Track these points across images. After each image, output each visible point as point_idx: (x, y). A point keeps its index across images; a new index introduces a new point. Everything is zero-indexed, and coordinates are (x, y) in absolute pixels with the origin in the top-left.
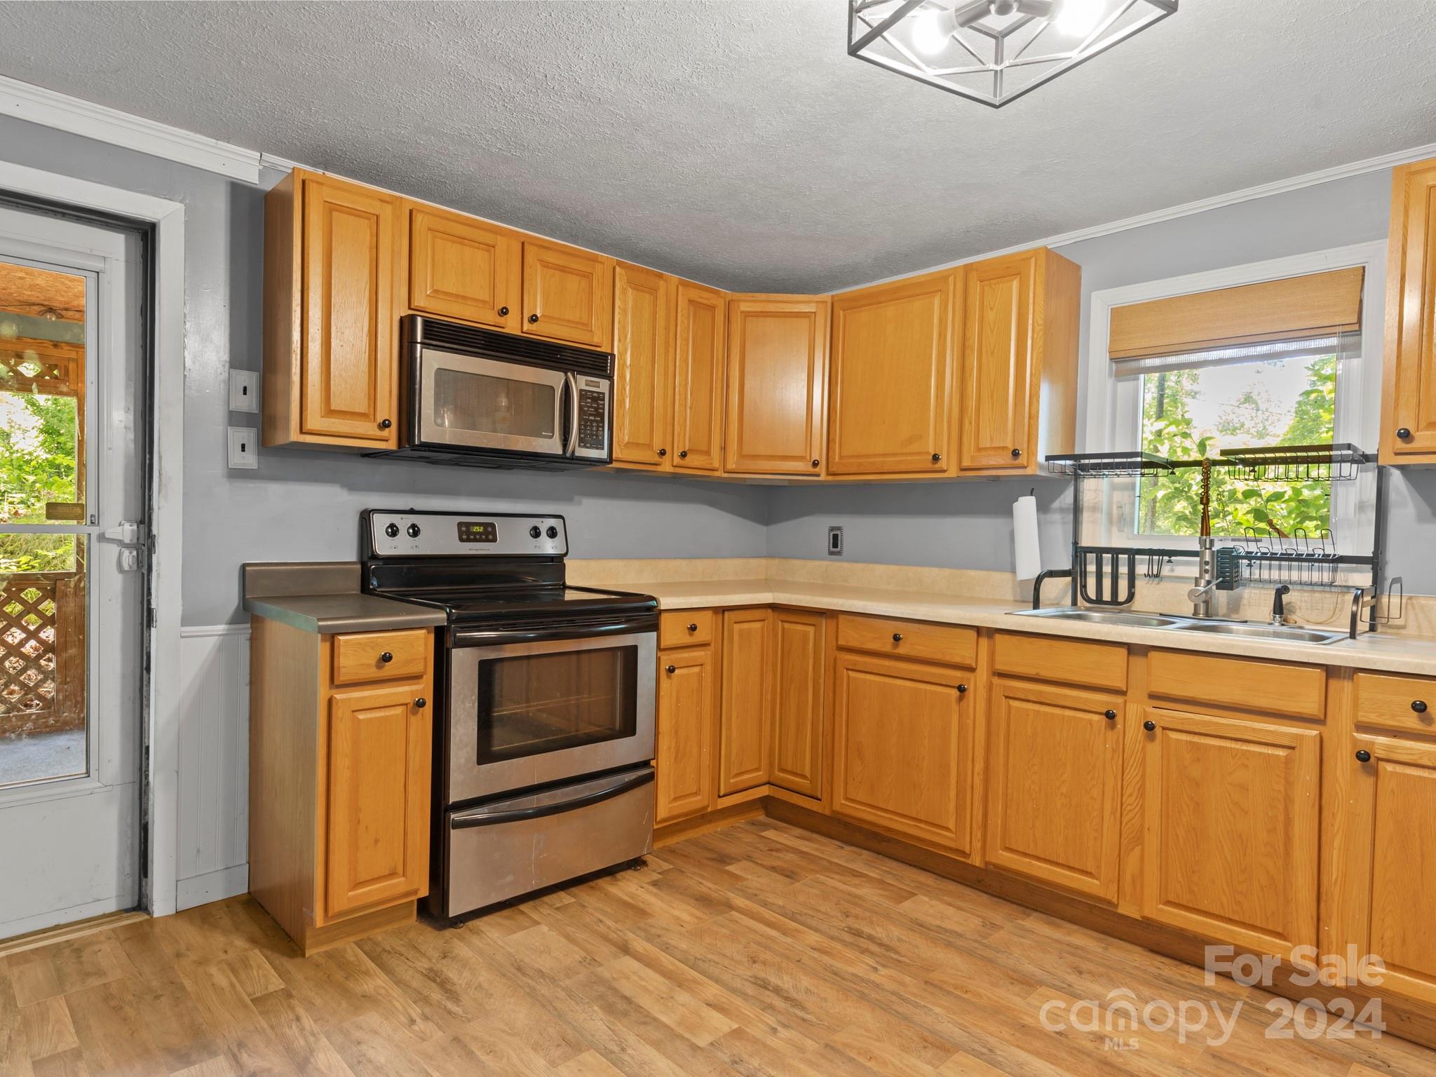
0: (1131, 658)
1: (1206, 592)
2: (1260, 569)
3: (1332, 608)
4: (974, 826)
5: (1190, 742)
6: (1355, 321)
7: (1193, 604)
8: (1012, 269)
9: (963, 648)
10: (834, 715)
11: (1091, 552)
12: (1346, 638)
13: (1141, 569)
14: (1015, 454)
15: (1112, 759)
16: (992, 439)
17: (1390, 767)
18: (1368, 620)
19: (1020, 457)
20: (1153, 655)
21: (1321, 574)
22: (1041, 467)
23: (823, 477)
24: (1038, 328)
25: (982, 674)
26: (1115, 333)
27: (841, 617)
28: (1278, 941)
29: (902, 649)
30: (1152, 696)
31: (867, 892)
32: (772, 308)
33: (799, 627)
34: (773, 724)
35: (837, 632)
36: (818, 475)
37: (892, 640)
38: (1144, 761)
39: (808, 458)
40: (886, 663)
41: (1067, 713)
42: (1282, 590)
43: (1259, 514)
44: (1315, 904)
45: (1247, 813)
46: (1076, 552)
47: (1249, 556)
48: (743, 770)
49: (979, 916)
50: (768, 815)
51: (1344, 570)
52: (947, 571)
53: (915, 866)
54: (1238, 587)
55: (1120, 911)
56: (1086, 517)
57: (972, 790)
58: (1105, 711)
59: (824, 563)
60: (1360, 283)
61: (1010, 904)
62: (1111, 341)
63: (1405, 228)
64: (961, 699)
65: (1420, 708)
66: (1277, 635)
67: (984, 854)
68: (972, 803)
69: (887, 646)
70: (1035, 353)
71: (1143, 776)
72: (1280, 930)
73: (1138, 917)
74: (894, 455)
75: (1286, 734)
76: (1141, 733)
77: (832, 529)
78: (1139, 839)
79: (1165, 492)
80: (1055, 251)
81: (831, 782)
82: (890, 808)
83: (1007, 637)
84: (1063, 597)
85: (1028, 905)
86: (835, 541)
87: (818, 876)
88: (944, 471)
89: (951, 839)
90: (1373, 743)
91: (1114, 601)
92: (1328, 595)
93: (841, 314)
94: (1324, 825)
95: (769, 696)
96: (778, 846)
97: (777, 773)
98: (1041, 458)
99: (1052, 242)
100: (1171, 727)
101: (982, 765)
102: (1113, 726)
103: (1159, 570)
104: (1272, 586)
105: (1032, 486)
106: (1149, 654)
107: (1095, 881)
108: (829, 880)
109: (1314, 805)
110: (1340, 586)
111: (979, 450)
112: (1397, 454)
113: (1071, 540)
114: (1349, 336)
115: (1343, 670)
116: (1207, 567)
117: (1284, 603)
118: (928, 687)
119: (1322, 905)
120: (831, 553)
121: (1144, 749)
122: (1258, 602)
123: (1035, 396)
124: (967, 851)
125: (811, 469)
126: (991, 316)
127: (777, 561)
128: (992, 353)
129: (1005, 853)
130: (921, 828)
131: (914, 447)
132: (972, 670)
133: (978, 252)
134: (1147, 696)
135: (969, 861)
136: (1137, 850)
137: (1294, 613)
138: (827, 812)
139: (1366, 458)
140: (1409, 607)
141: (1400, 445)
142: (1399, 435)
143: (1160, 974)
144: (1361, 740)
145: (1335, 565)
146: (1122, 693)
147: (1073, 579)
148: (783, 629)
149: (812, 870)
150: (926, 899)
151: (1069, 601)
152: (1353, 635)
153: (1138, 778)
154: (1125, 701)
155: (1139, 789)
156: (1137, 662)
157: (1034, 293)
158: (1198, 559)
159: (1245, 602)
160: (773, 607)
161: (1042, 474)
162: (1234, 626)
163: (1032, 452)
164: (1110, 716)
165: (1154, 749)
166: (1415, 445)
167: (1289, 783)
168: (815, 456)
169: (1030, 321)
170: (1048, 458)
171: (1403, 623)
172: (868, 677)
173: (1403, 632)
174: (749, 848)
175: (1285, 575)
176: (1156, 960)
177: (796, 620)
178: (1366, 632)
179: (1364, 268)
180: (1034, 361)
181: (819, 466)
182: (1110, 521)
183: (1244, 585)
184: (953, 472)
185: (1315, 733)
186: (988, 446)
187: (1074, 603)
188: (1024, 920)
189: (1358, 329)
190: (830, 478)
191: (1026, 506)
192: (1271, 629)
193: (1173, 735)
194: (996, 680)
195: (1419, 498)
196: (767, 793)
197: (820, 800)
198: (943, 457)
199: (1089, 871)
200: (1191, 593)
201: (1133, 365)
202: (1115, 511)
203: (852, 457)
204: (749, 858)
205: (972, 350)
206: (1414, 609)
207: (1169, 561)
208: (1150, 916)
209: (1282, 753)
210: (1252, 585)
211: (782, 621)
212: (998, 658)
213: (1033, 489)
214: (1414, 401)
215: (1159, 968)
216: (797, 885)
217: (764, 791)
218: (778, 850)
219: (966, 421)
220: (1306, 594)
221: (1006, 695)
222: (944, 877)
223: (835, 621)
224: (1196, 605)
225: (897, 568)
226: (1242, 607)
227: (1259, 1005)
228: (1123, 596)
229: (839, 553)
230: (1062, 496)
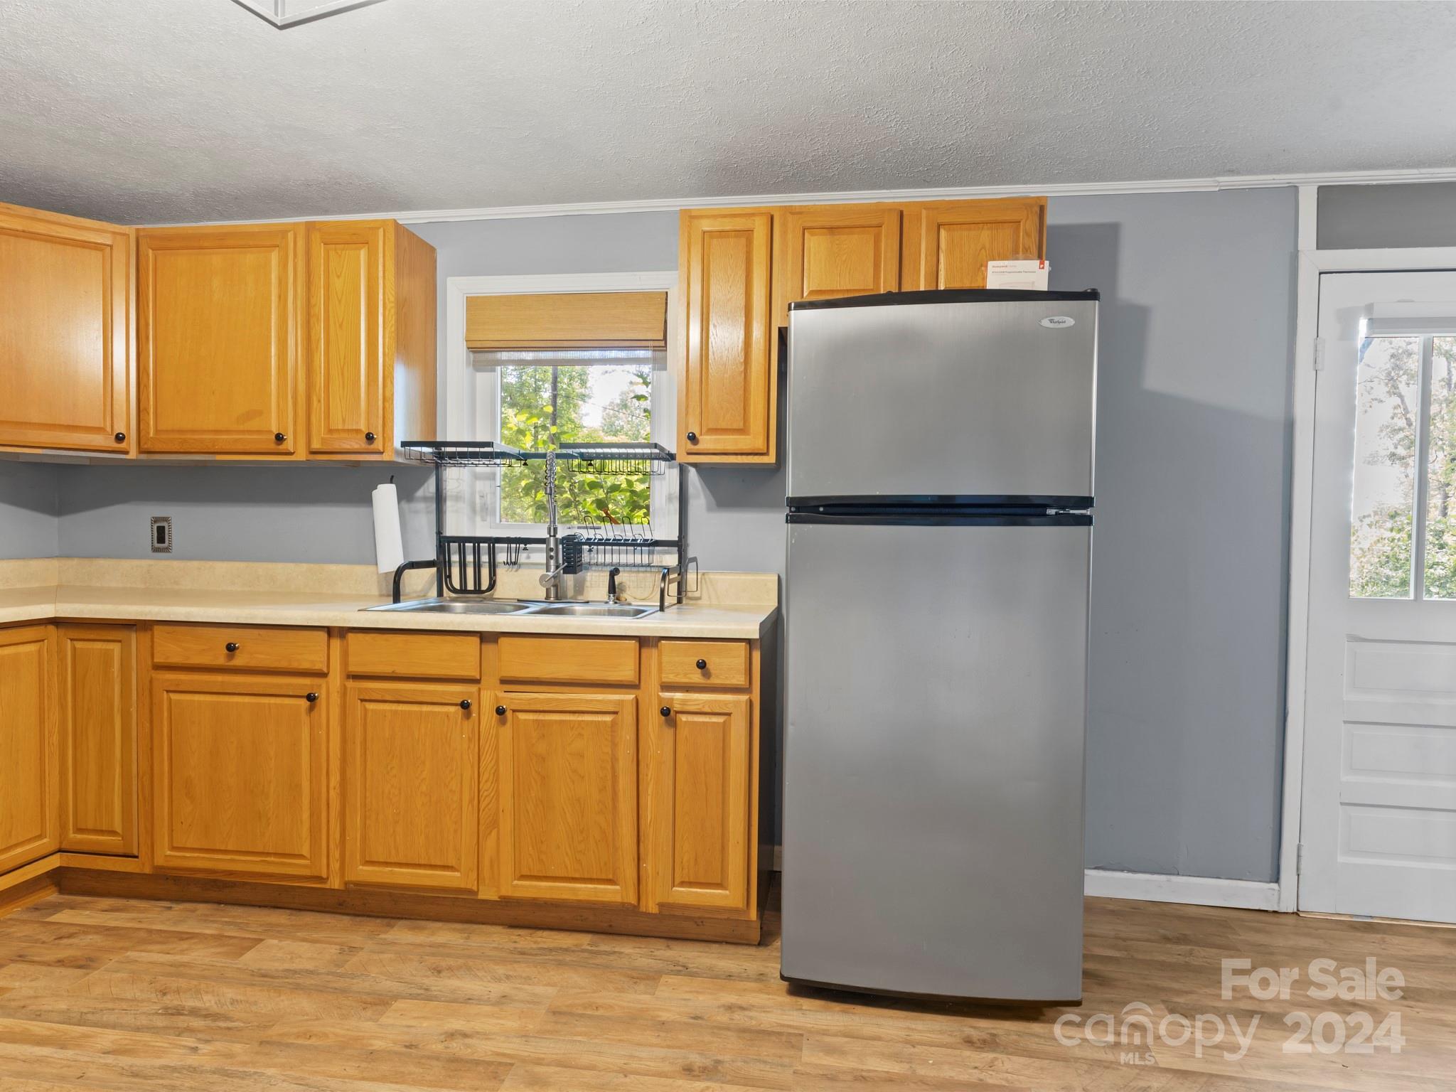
0: (483, 646)
1: (554, 577)
2: (597, 553)
3: (651, 586)
4: (332, 846)
5: (537, 720)
6: (662, 338)
7: (545, 589)
8: (359, 238)
9: (312, 653)
10: (152, 749)
11: (454, 542)
12: (657, 611)
13: (501, 557)
14: (370, 438)
15: (469, 748)
16: (344, 421)
17: (684, 718)
18: (676, 595)
19: (376, 442)
20: (502, 640)
21: (641, 557)
22: (397, 453)
23: (133, 455)
24: (389, 306)
25: (335, 678)
26: (471, 323)
27: (157, 629)
28: (609, 887)
29: (240, 660)
30: (504, 681)
31: (199, 955)
32: (41, 228)
33: (98, 645)
34: (63, 774)
35: (152, 647)
36: (127, 453)
37: (226, 651)
38: (497, 748)
39: (109, 429)
40: (219, 678)
41: (425, 708)
42: (614, 573)
43: (601, 504)
44: (636, 847)
45: (583, 777)
46: (440, 542)
47: (589, 542)
48: (13, 842)
49: (336, 944)
50: (62, 891)
51: (660, 552)
52: (304, 566)
53: (265, 906)
54: (581, 571)
55: (481, 896)
56: (449, 506)
57: (328, 807)
58: (459, 701)
59: (144, 563)
60: (664, 305)
61: (373, 919)
62: (467, 330)
63: (689, 262)
64: (311, 709)
65: (702, 665)
66: (611, 613)
67: (342, 875)
68: (328, 821)
69: (220, 659)
70: (387, 332)
71: (497, 761)
72: (610, 877)
73: (496, 898)
74: (228, 432)
75: (610, 701)
76: (494, 719)
77: (156, 520)
78: (495, 824)
79: (528, 482)
80: (406, 226)
81: (151, 833)
82: (230, 848)
83: (360, 636)
84: (430, 589)
85: (393, 915)
86: (161, 535)
87: (129, 953)
88: (291, 454)
89: (305, 866)
90: (672, 700)
91: (478, 590)
92: (648, 575)
93: (150, 255)
94: (641, 776)
95: (55, 738)
96: (72, 930)
97: (72, 835)
98: (397, 445)
99: (405, 217)
100: (519, 708)
101: (338, 778)
102: (468, 716)
103: (517, 558)
104: (605, 568)
105: (391, 473)
106: (499, 642)
107: (457, 874)
108: (143, 954)
109: (632, 761)
110: (657, 566)
111: (330, 431)
112: (689, 454)
113: (434, 530)
114: (658, 350)
115: (651, 639)
116: (552, 554)
117: (616, 583)
118: (273, 700)
119: (641, 844)
120: (155, 550)
121: (497, 736)
122: (596, 584)
123: (388, 378)
124: (324, 876)
125: (113, 444)
126: (337, 284)
127: (75, 562)
128: (341, 326)
129: (365, 868)
130: (268, 863)
131: (254, 424)
132: (323, 675)
133: (326, 212)
134: (498, 682)
135: (327, 886)
136: (494, 833)
137: (625, 592)
138: (147, 870)
139: (671, 457)
140: (703, 581)
141: (690, 446)
142: (689, 438)
143: (515, 948)
144: (663, 698)
145: (651, 548)
146: (476, 681)
147: (438, 569)
148: (74, 649)
149: (121, 948)
150: (275, 942)
151: (434, 592)
152: (662, 608)
153: (493, 763)
154: (480, 689)
155: (494, 773)
156: (489, 648)
157: (384, 266)
158: (544, 546)
159: (588, 584)
160: (56, 622)
161: (400, 460)
162: (578, 608)
163: (388, 437)
164: (465, 706)
165: (506, 731)
166: (701, 447)
167: (614, 745)
168: (120, 428)
169: (381, 297)
170: (404, 444)
171: (699, 595)
172: (197, 697)
173: (699, 602)
174: (24, 945)
175: (616, 559)
176: (514, 935)
177: (92, 637)
178: (674, 605)
179: (667, 293)
180: (387, 340)
181: (126, 440)
182: (474, 510)
183: (587, 569)
184: (301, 455)
185: (632, 697)
186: (340, 427)
187: (440, 594)
188: (386, 932)
189: (663, 345)
190: (144, 457)
191: (386, 495)
192: (606, 607)
193: (522, 716)
194: (351, 684)
195: (708, 492)
196: (58, 865)
197: (137, 857)
198: (289, 437)
199: (450, 865)
200: (542, 578)
201: (490, 356)
202: (478, 500)
203: (173, 431)
204: (21, 958)
205: (318, 320)
206: (706, 583)
207: (525, 549)
208: (507, 894)
209: (608, 718)
210: (594, 568)
211: (71, 640)
212: (351, 659)
213: (392, 477)
214: (698, 410)
215: (515, 942)
216: (95, 975)
217: (55, 862)
218: (70, 936)
219: (315, 399)
220: (633, 575)
221: (362, 698)
222: (300, 910)
223: (150, 633)
224: (547, 589)
225: (242, 565)
226: (585, 588)
227: (596, 949)
228: (485, 584)
229: (167, 550)
230: (426, 485)
